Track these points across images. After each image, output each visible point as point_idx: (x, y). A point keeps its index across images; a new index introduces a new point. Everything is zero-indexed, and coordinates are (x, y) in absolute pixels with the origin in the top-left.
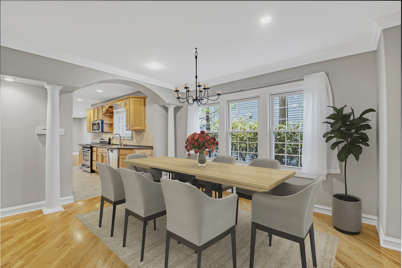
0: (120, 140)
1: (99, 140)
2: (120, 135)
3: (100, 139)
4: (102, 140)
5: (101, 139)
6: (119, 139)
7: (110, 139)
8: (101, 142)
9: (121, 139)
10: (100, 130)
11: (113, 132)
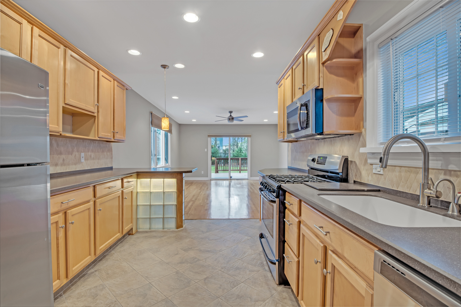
0: (426, 170)
1: (306, 163)
2: (427, 144)
3: (308, 160)
4: (315, 165)
5: (313, 160)
6: (420, 163)
7: (346, 162)
8: (312, 169)
9: (432, 164)
10: (310, 130)
11: (360, 134)
